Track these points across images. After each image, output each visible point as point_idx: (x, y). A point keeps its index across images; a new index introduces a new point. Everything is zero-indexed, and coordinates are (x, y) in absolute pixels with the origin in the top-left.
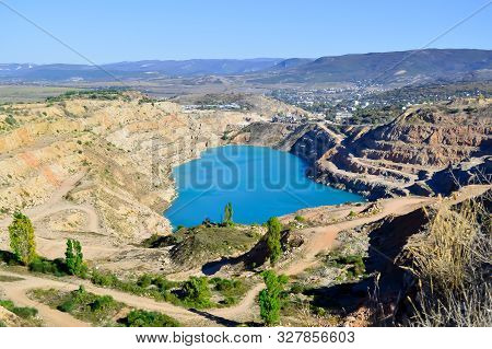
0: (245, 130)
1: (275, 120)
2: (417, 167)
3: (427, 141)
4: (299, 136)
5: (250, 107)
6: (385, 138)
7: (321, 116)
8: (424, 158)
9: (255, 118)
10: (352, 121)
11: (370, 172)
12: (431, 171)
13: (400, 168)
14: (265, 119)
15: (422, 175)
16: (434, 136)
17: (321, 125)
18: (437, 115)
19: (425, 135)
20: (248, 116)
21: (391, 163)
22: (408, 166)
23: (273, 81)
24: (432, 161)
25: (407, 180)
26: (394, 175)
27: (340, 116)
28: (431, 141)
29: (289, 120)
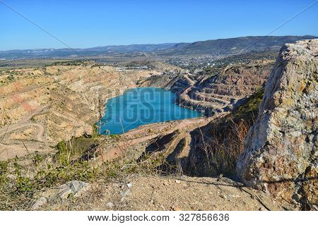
0: (148, 79)
1: (164, 74)
2: (230, 97)
3: (236, 83)
4: (175, 82)
5: (153, 68)
6: (214, 82)
7: (187, 71)
8: (234, 92)
9: (155, 73)
10: (201, 73)
11: (206, 100)
12: (237, 99)
13: (221, 98)
14: (160, 74)
15: (232, 101)
16: (240, 80)
17: (186, 76)
18: (241, 69)
19: (234, 80)
20: (151, 72)
21: (217, 95)
22: (226, 96)
23: (171, 54)
24: (238, 94)
25: (224, 104)
26: (218, 101)
27: (196, 71)
28: (238, 83)
29: (171, 74)
